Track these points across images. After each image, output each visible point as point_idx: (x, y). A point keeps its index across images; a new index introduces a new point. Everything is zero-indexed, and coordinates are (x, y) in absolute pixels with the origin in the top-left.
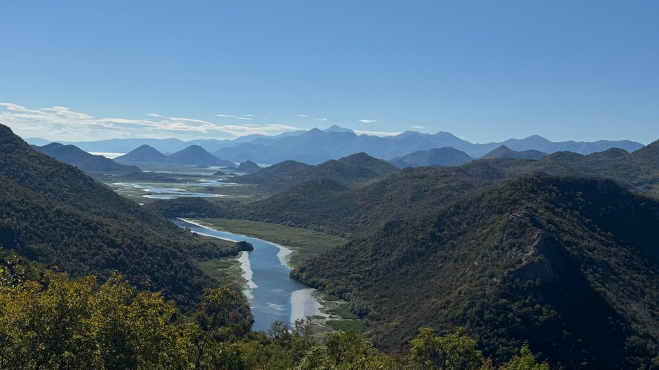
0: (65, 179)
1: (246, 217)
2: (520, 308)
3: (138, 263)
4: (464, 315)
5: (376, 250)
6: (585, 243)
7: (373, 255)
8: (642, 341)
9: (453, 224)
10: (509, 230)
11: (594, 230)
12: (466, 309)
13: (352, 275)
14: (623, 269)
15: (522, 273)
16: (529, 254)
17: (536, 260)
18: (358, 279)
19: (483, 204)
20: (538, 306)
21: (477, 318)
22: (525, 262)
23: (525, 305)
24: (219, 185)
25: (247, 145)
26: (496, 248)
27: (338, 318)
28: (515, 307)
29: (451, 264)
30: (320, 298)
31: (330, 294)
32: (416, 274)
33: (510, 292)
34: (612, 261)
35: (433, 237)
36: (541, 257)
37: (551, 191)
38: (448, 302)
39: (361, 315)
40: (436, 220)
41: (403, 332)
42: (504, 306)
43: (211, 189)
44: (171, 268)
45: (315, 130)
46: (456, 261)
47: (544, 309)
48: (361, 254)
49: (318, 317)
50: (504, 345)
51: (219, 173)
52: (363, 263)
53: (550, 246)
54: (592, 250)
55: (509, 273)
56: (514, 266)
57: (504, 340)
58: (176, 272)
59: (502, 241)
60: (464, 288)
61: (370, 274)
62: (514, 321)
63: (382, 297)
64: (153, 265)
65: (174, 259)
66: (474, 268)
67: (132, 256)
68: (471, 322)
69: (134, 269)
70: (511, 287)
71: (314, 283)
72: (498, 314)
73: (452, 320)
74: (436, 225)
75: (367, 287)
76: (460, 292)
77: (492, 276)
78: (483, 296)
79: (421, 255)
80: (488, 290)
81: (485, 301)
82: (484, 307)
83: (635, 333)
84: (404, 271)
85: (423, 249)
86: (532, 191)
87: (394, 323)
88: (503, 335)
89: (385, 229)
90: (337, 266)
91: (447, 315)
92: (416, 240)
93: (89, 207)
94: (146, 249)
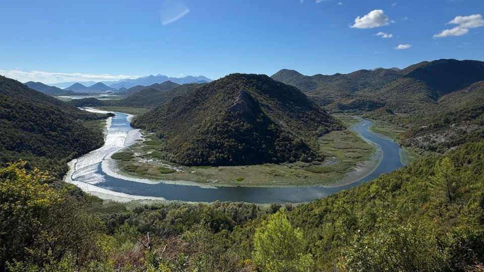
0: (9, 85)
1: (115, 105)
2: (233, 124)
3: (26, 117)
4: (208, 130)
5: (169, 109)
6: (259, 98)
7: (167, 112)
8: (287, 134)
9: (202, 95)
10: (227, 92)
11: (261, 94)
12: (209, 127)
13: (158, 121)
14: (274, 109)
15: (234, 109)
16: (237, 100)
17: (240, 102)
18: (160, 122)
19: (216, 85)
20: (242, 123)
21: (214, 130)
22: (235, 104)
23: (236, 123)
24: (108, 96)
25: (123, 82)
26: (222, 100)
27: (149, 140)
28: (231, 124)
29: (202, 111)
30: (142, 132)
31: (147, 130)
32: (187, 117)
33: (229, 118)
34: (270, 105)
35: (194, 101)
36: (243, 101)
37: (243, 79)
38: (200, 126)
39: (160, 138)
40: (195, 94)
41: (179, 141)
42: (227, 124)
43: (104, 97)
44: (49, 119)
45: (151, 76)
46: (204, 110)
47: (245, 124)
48: (162, 112)
49: (139, 140)
50: (227, 142)
51: (109, 92)
52: (163, 115)
53: (246, 96)
54: (262, 101)
55: (228, 109)
56: (230, 106)
57: (227, 140)
58: (53, 121)
59: (224, 97)
60: (207, 119)
61: (166, 120)
62: (231, 130)
63: (171, 129)
64: (36, 117)
65: (52, 115)
66: (213, 110)
67: (22, 113)
68: (212, 133)
69: (22, 120)
70: (229, 115)
71: (140, 126)
72: (224, 128)
73: (202, 133)
74: (195, 96)
75: (164, 126)
76: (206, 121)
77: (220, 112)
78: (217, 121)
79: (189, 109)
80: (219, 118)
81: (218, 122)
82: (217, 125)
83: (284, 131)
84: (181, 117)
85: (190, 106)
86: (236, 79)
87: (175, 139)
88: (227, 138)
89: (173, 100)
90: (151, 118)
91: (199, 131)
92: (187, 103)
93: (22, 98)
94: (32, 109)
